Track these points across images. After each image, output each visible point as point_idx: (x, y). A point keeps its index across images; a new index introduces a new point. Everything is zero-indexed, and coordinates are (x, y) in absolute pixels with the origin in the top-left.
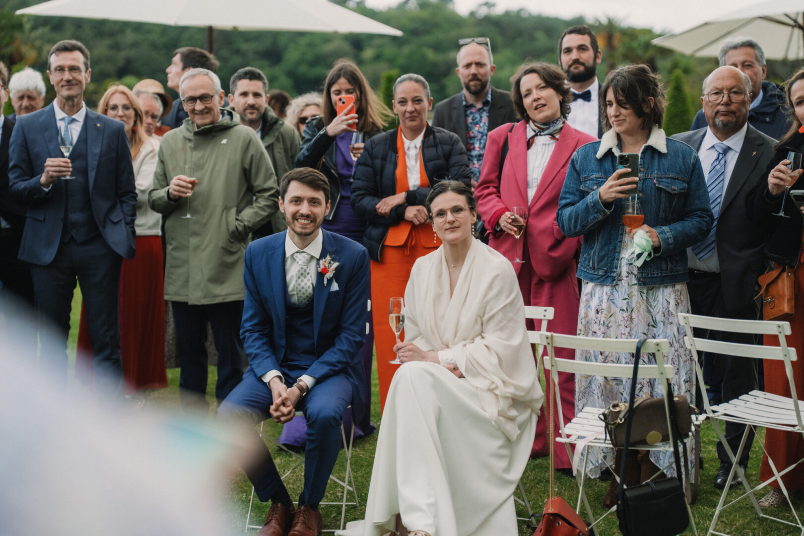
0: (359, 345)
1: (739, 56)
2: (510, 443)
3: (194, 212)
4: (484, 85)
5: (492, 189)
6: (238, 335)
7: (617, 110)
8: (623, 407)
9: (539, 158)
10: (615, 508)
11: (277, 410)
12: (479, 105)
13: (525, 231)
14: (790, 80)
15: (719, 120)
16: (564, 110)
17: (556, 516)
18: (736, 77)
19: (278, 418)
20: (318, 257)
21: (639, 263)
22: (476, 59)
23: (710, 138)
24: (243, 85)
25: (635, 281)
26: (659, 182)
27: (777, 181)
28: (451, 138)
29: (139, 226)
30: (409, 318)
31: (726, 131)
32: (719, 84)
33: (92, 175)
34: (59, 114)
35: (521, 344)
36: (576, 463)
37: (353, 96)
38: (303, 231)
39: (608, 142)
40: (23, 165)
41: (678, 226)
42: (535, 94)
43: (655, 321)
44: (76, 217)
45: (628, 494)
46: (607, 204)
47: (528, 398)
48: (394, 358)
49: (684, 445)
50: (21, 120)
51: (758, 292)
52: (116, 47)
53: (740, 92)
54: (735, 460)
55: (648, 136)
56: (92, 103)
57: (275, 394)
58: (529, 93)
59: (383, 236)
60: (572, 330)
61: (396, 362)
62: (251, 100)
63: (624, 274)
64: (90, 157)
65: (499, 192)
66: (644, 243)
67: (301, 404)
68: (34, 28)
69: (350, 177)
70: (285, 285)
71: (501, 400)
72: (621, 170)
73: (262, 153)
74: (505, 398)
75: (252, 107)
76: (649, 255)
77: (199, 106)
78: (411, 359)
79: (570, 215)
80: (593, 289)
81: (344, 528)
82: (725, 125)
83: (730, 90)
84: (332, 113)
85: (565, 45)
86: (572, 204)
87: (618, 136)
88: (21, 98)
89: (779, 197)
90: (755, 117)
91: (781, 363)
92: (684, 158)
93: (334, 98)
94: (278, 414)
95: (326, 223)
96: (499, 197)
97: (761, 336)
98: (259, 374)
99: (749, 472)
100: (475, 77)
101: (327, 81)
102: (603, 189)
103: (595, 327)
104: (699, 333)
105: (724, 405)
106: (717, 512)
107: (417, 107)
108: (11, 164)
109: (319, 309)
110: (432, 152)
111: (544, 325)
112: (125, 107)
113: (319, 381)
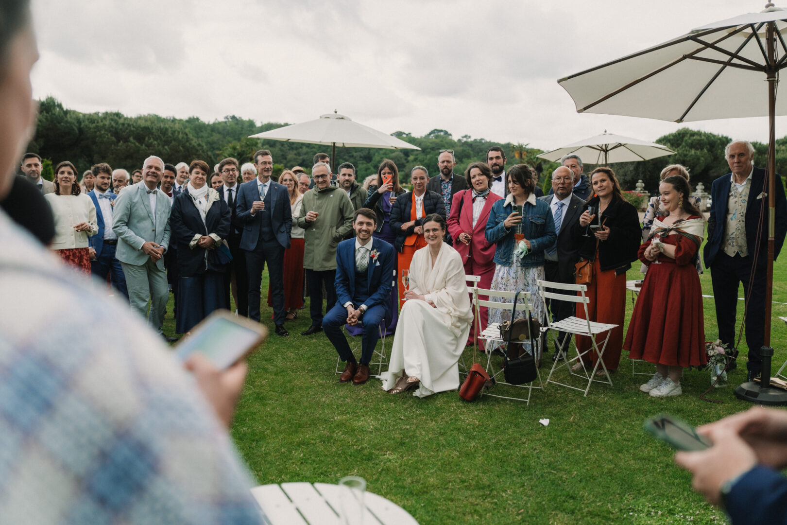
0: (389, 291)
1: (570, 162)
2: (457, 338)
3: (317, 228)
4: (450, 171)
5: (455, 221)
6: (333, 285)
7: (513, 185)
8: (509, 323)
9: (478, 207)
10: (503, 369)
11: (349, 320)
12: (447, 180)
13: (471, 241)
14: (592, 172)
15: (559, 192)
16: (490, 185)
17: (476, 372)
18: (567, 171)
19: (350, 324)
20: (370, 249)
21: (522, 256)
22: (447, 159)
23: (555, 199)
24: (344, 170)
25: (519, 265)
26: (532, 219)
27: (583, 220)
28: (437, 196)
29: (293, 234)
30: (412, 279)
31: (562, 197)
32: (559, 174)
33: (272, 210)
34: (259, 183)
35: (463, 292)
36: (486, 348)
37: (391, 175)
38: (364, 238)
39: (509, 199)
40: (243, 205)
41: (540, 240)
42: (477, 178)
43: (528, 284)
44: (265, 229)
45: (509, 363)
46: (508, 228)
47: (466, 317)
48: (404, 298)
49: (537, 341)
50: (242, 185)
51: (575, 271)
52: (299, 154)
53: (569, 178)
54: (561, 348)
55: (527, 198)
56: (275, 179)
57: (349, 313)
58: (474, 177)
59: (404, 241)
60: (488, 287)
61: (405, 299)
62: (347, 177)
63: (515, 261)
64: (272, 202)
65: (459, 222)
66: (523, 247)
67: (361, 317)
68: (263, 145)
69: (388, 212)
70: (355, 262)
71: (453, 318)
72: (514, 213)
73: (349, 201)
74: (455, 317)
75: (347, 181)
76: (526, 253)
77: (320, 180)
78: (412, 298)
79: (491, 233)
80: (500, 268)
81: (380, 375)
82: (562, 194)
83: (564, 177)
84: (381, 182)
85: (490, 156)
86: (492, 228)
87: (514, 197)
88: (245, 174)
89: (585, 228)
90: (577, 191)
91: (582, 304)
92: (543, 208)
93: (382, 176)
94: (350, 322)
95: (375, 233)
96: (459, 224)
97: (576, 291)
98: (342, 303)
99: (569, 354)
100: (446, 167)
101: (379, 169)
102: (506, 221)
103: (501, 286)
104: (548, 290)
105: (557, 323)
106: (551, 372)
107: (422, 181)
108: (237, 205)
109: (370, 274)
110: (428, 202)
111: (476, 284)
112: (290, 180)
113: (369, 308)
